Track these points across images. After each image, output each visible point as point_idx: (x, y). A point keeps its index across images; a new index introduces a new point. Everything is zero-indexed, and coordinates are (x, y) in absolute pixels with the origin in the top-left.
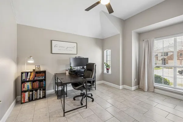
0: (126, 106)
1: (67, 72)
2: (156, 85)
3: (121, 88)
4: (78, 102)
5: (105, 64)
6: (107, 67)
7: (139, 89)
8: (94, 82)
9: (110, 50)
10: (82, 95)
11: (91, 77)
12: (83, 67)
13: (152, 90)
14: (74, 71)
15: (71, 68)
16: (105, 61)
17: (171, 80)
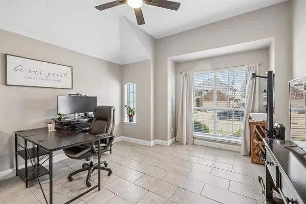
0: (163, 170)
1: (49, 126)
2: (196, 134)
3: (152, 145)
4: (79, 183)
5: (126, 108)
6: (129, 112)
7: (177, 143)
8: (111, 139)
9: (135, 85)
10: (88, 168)
11: (106, 132)
12: (86, 115)
13: (192, 142)
14: (68, 124)
15: (59, 116)
16: (126, 103)
17: (210, 126)
